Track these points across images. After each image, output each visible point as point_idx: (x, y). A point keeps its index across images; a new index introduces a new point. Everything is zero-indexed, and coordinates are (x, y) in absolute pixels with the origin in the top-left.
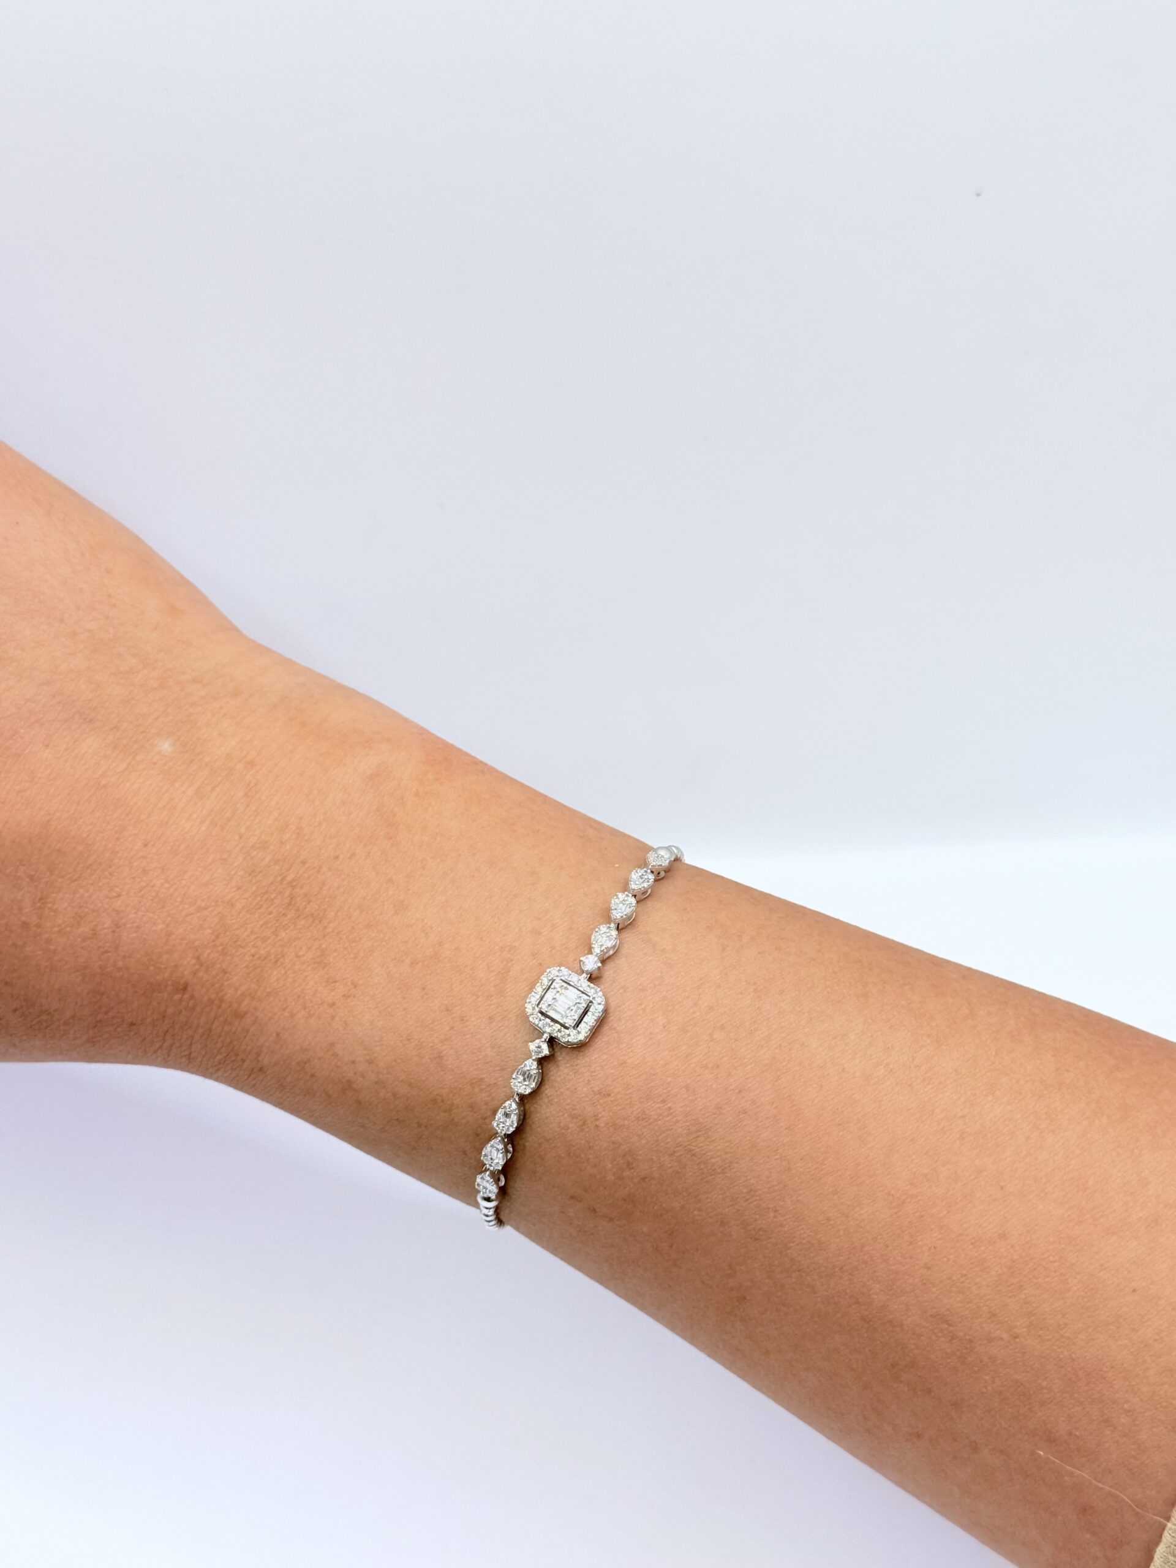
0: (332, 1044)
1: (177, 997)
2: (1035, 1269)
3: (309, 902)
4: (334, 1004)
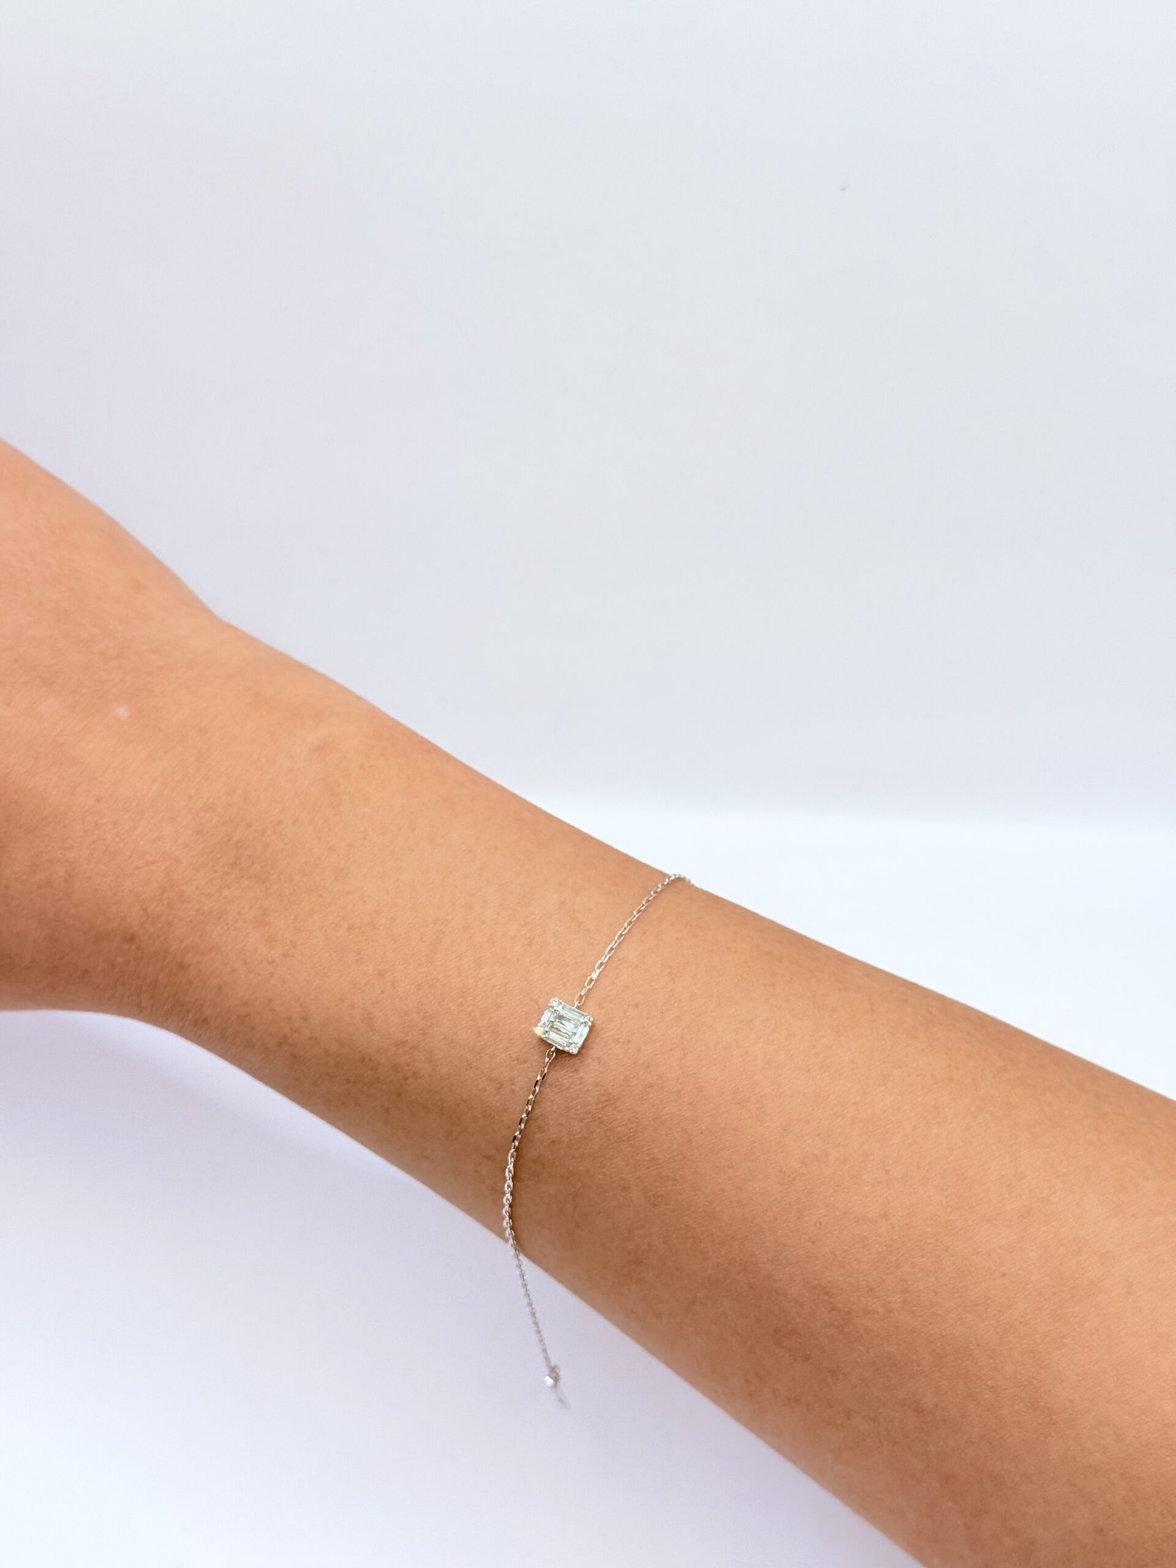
0: (270, 1000)
2: (912, 1250)
4: (271, 963)
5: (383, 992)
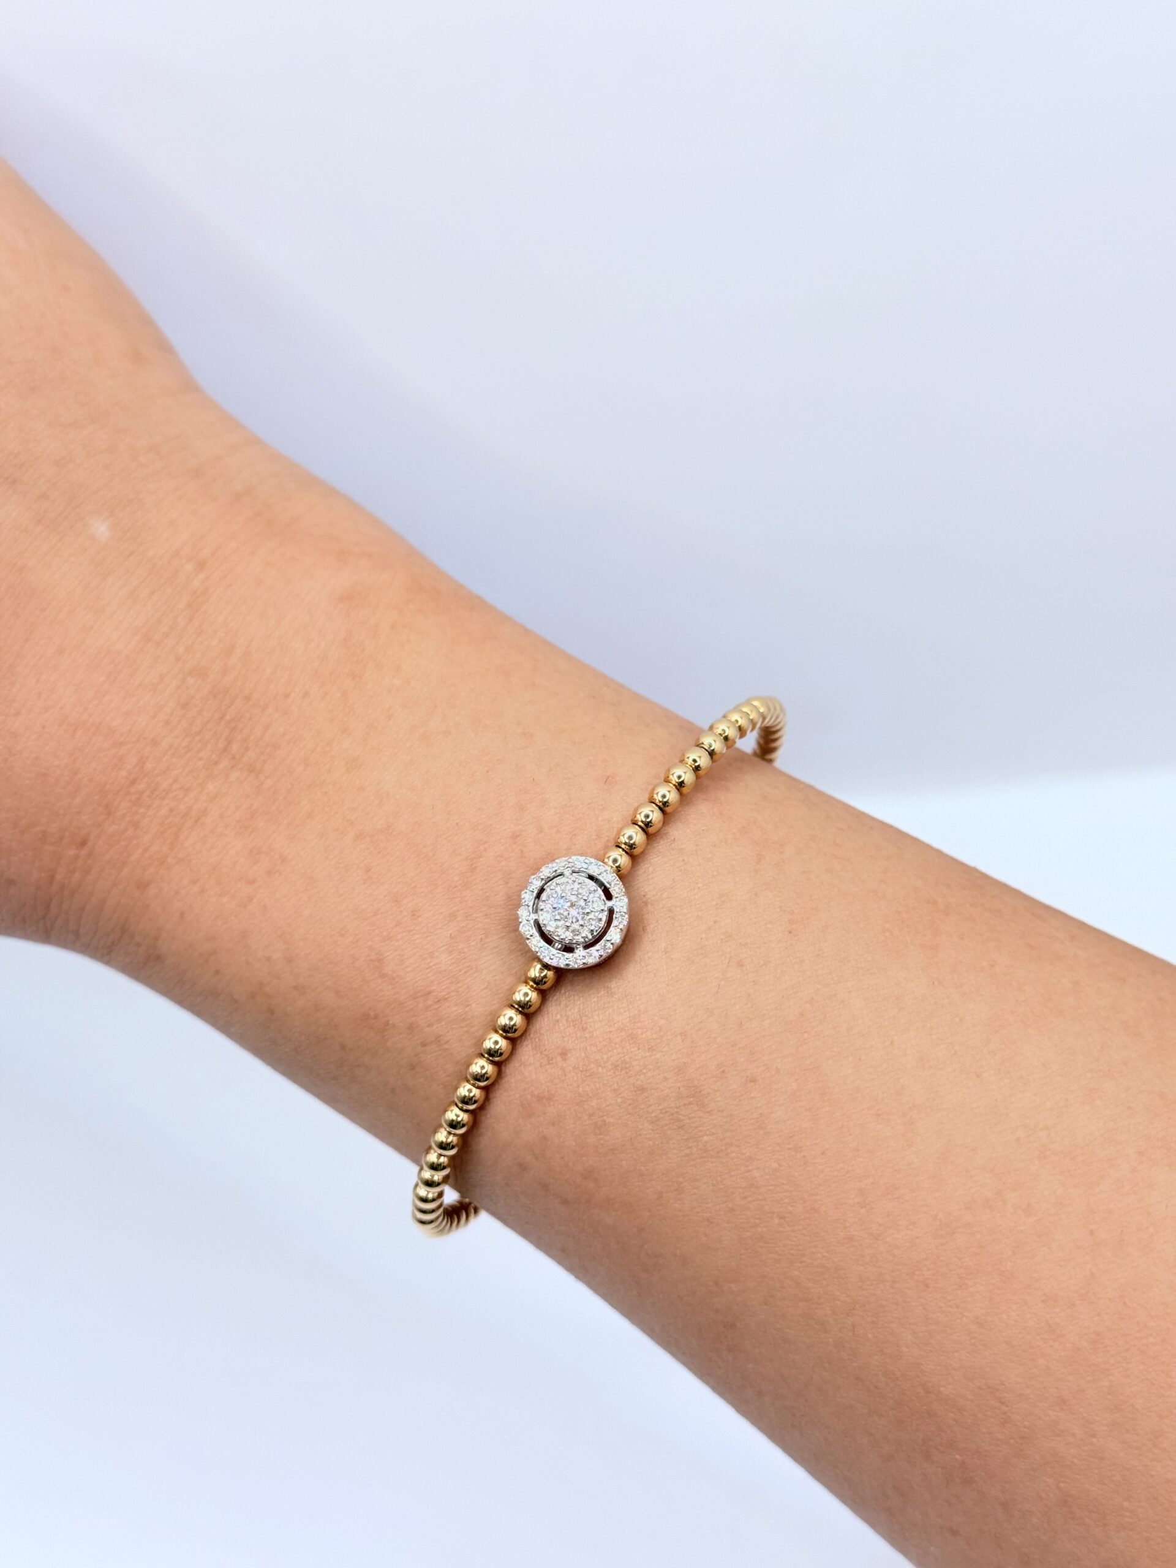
1: (75, 851)
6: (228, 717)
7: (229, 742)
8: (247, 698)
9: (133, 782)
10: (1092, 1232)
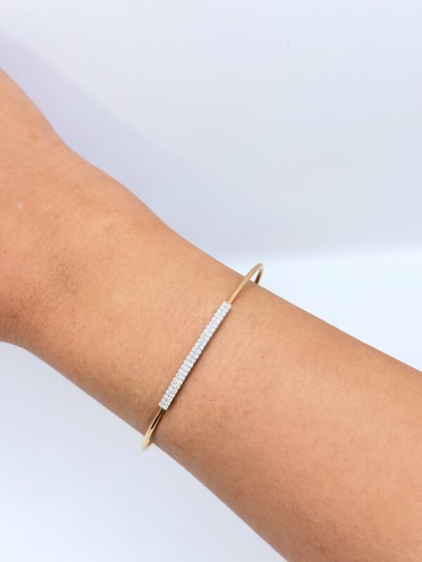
1: (12, 320)
3: (72, 285)
5: (121, 353)
6: (66, 273)
7: (66, 283)
8: (73, 267)
9: (32, 297)
10: (368, 469)
